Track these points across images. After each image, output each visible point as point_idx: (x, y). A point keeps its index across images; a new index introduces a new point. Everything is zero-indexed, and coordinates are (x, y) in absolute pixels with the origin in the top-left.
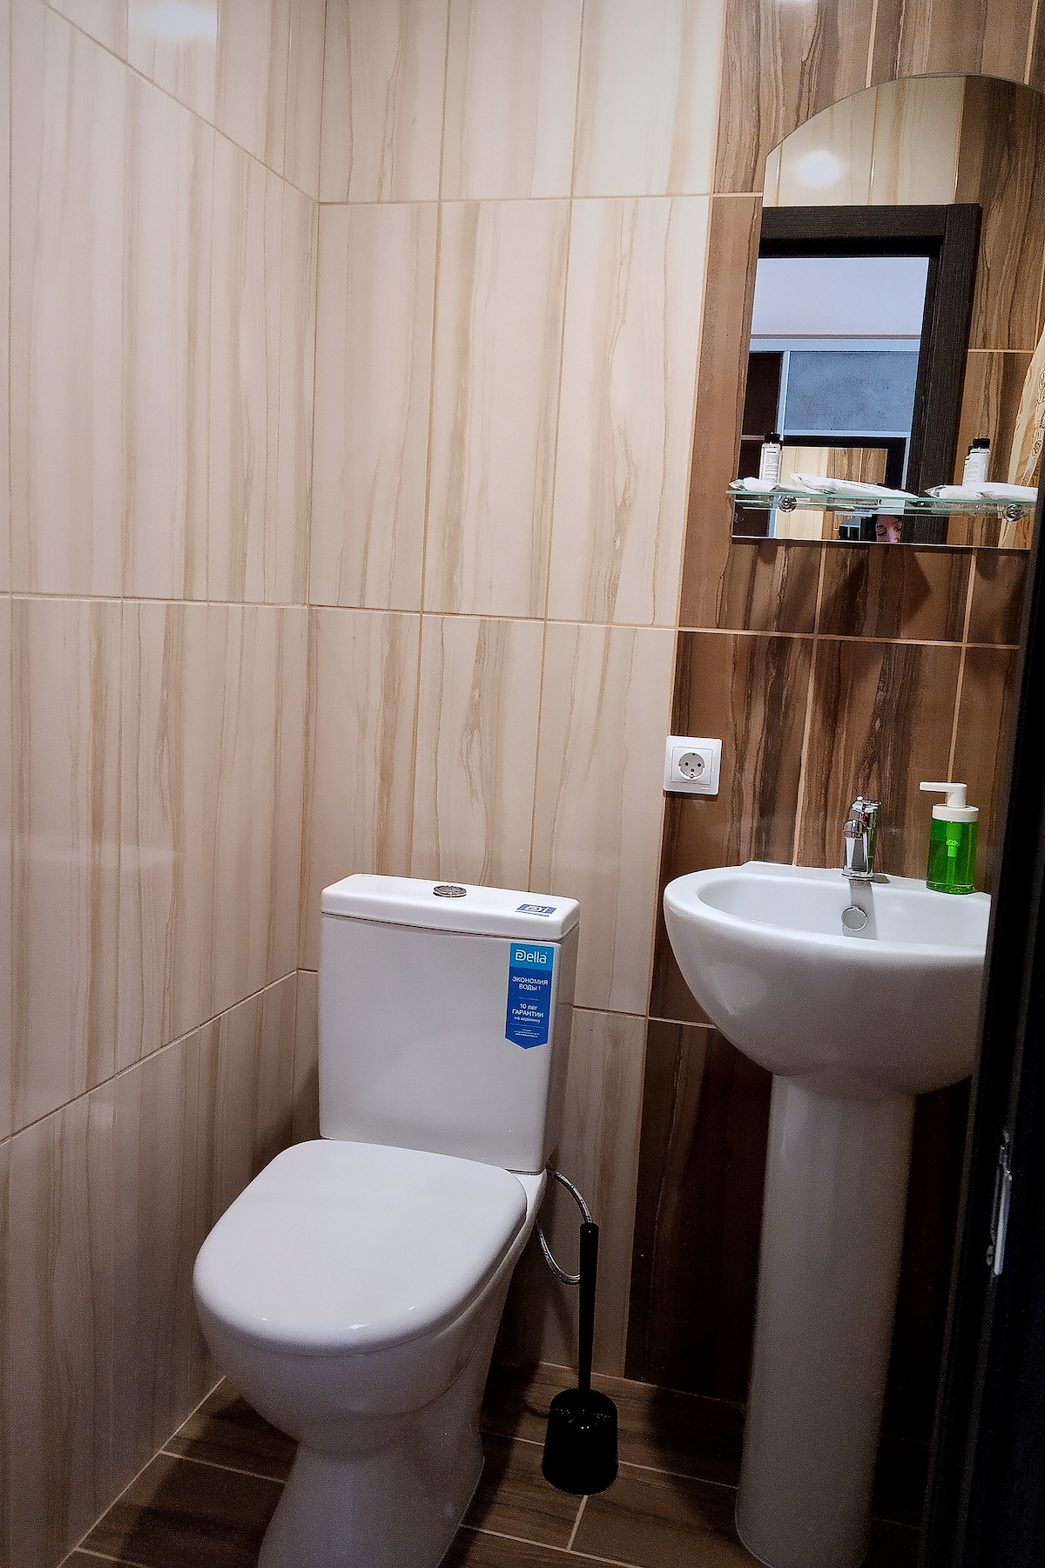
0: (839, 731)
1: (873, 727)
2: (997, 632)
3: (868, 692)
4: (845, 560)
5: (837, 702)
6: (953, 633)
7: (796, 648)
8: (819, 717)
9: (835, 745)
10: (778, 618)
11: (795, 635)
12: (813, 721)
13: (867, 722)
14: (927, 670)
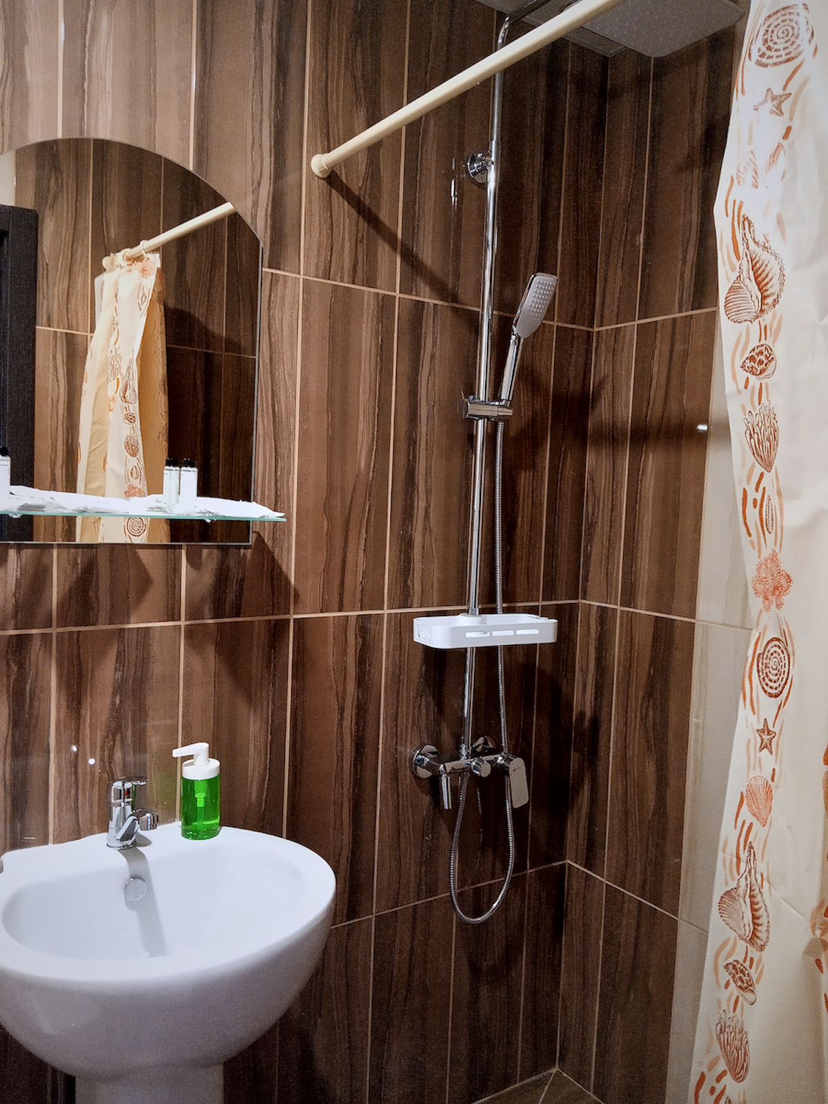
0: (83, 712)
1: (113, 703)
2: (207, 610)
3: (106, 674)
4: (75, 560)
5: (79, 688)
6: (173, 615)
7: (36, 644)
8: (64, 704)
9: (81, 727)
10: (15, 616)
11: (34, 631)
12: (58, 709)
13: (108, 701)
14: (155, 648)
